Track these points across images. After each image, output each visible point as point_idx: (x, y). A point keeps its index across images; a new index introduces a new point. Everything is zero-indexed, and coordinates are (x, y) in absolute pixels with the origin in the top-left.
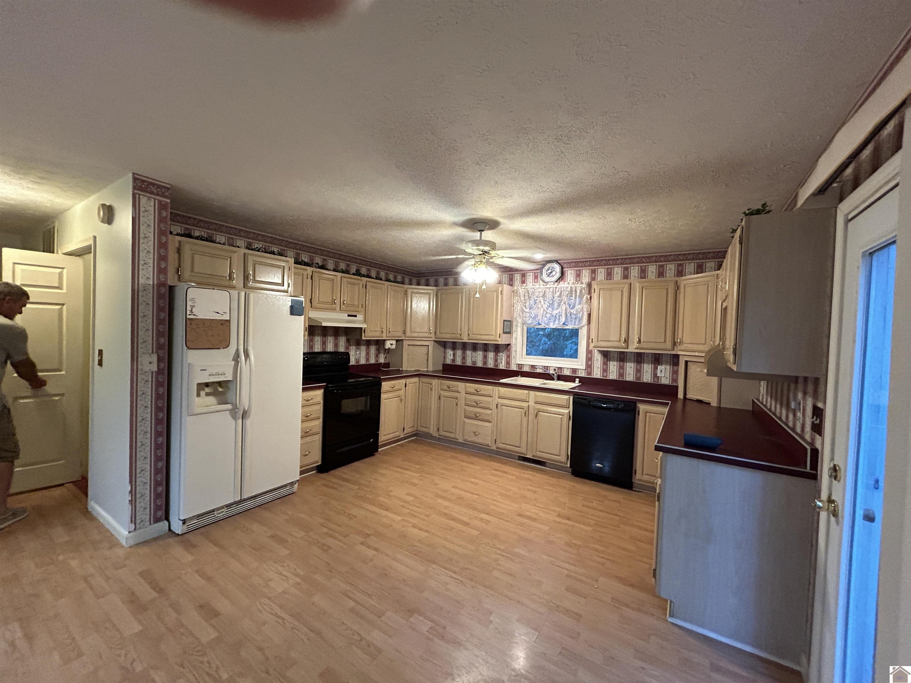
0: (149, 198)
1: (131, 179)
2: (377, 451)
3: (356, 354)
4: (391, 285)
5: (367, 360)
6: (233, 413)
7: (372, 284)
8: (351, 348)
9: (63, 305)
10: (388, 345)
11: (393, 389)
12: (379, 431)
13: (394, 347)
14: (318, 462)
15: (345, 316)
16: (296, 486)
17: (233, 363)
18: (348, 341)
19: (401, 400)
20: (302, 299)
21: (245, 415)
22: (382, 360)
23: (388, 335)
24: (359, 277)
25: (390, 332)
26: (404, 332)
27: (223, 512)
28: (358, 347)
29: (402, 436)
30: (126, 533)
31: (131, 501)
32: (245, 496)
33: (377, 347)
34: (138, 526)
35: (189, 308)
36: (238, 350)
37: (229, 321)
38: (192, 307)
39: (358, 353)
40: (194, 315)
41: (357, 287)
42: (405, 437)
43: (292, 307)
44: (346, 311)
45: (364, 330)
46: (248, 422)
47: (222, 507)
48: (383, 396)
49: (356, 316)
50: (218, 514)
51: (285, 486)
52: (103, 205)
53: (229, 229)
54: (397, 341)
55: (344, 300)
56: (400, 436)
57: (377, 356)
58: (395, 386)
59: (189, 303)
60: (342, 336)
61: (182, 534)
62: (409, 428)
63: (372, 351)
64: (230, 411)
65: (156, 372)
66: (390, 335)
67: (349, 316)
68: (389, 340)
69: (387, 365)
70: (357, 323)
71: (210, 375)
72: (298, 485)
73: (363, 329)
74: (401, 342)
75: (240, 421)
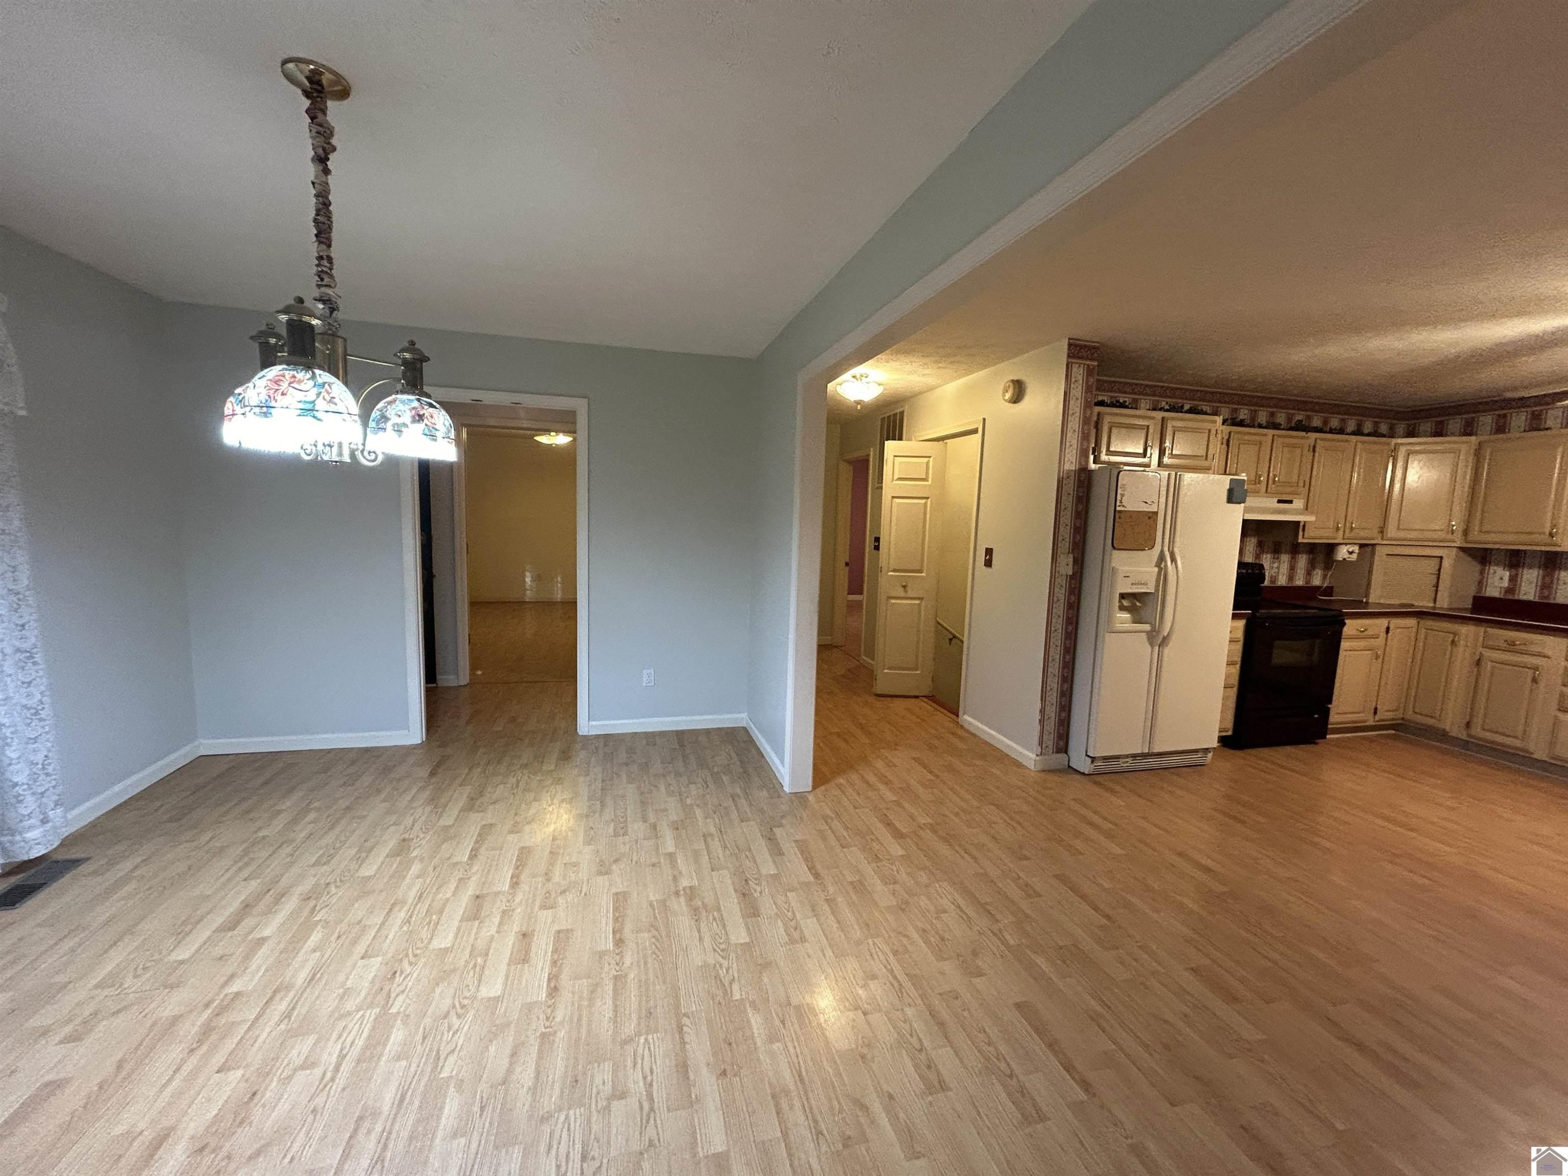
0: (1080, 364)
1: (1066, 347)
2: (1325, 738)
3: (1273, 568)
4: (1363, 442)
5: (1291, 578)
6: (1152, 636)
7: (1327, 444)
8: (1264, 556)
9: (928, 498)
10: (1342, 553)
11: (1361, 635)
12: (1330, 703)
13: (1354, 557)
14: (1227, 731)
15: (1272, 503)
16: (1210, 755)
17: (1156, 569)
18: (1260, 545)
19: (1377, 657)
20: (1243, 476)
21: (1165, 641)
22: (1317, 581)
23: (1347, 535)
24: (1304, 434)
25: (1352, 529)
26: (1382, 531)
27: (1127, 762)
28: (1276, 556)
29: (1371, 723)
30: (1033, 756)
31: (1040, 720)
32: (1157, 750)
33: (1311, 556)
34: (1043, 751)
35: (1119, 498)
36: (1162, 552)
37: (1156, 513)
38: (1122, 495)
39: (1276, 565)
40: (1123, 506)
41: (1298, 451)
42: (1376, 726)
43: (1230, 492)
44: (1273, 494)
45: (1304, 526)
46: (1166, 651)
47: (1127, 756)
48: (1344, 644)
49: (1291, 502)
50: (1123, 763)
51: (1196, 751)
52: (1013, 381)
53: (1134, 386)
54: (1362, 546)
55: (1275, 476)
56: (1365, 721)
57: (1309, 573)
58: (1366, 630)
59: (1119, 491)
60: (1251, 536)
61: (1088, 775)
62: (1387, 711)
63: (1299, 564)
64: (1147, 632)
65: (1071, 576)
66: (1353, 534)
67: (1279, 501)
68: (1346, 544)
69: (1329, 591)
70: (1292, 513)
71: (1132, 584)
72: (1214, 755)
73: (1302, 524)
74: (1369, 549)
75: (1157, 648)
